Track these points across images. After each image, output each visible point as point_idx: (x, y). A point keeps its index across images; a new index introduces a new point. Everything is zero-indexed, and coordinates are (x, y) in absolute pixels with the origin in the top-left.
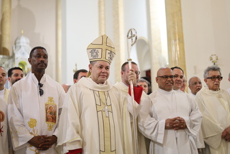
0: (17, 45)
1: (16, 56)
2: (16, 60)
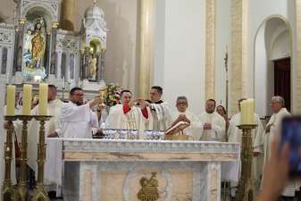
0: (88, 17)
1: (88, 32)
2: (87, 38)
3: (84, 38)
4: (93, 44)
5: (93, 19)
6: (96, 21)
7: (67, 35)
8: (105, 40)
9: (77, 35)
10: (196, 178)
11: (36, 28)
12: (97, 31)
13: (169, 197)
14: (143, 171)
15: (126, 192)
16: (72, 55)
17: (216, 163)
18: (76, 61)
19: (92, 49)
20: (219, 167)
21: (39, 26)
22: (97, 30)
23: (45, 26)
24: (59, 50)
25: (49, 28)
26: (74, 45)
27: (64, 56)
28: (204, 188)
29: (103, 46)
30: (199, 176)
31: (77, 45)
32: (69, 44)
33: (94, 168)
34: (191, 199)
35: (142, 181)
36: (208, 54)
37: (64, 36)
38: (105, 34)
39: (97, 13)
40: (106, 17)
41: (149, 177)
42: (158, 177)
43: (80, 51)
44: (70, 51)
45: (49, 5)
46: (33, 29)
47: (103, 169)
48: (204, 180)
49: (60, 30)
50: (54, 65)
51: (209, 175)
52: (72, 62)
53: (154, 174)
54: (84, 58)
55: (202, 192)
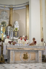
0: (15, 23)
1: (15, 26)
3: (14, 28)
4: (16, 29)
9: (12, 27)
10: (36, 54)
12: (17, 26)
13: (30, 58)
14: (24, 53)
15: (21, 57)
17: (41, 51)
20: (41, 52)
23: (6, 25)
24: (9, 31)
25: (6, 26)
26: (12, 29)
28: (38, 56)
29: (18, 29)
30: (37, 54)
33: (13, 51)
34: (35, 59)
35: (24, 55)
36: (41, 30)
37: (10, 28)
39: (17, 22)
40: (19, 23)
41: (26, 54)
42: (28, 54)
43: (13, 31)
44: (11, 31)
45: (6, 21)
46: (3, 26)
47: (15, 52)
48: (38, 55)
49: (9, 26)
50: (7, 34)
51: (39, 53)
52: (11, 33)
53: (27, 53)
54: (14, 32)
55: (38, 57)
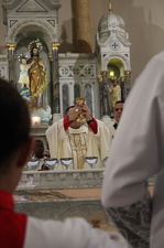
5: (109, 32)
6: (112, 35)
7: (78, 59)
8: (128, 59)
9: (90, 58)
11: (32, 55)
12: (115, 47)
16: (88, 85)
18: (94, 93)
19: (112, 74)
21: (35, 51)
22: (115, 45)
26: (89, 71)
27: (77, 88)
31: (94, 71)
32: (82, 72)
37: (74, 61)
38: (127, 50)
39: (114, 22)
43: (98, 79)
44: (85, 81)
45: (45, 21)
46: (28, 56)
49: (69, 54)
52: (89, 95)
53: (95, 223)
